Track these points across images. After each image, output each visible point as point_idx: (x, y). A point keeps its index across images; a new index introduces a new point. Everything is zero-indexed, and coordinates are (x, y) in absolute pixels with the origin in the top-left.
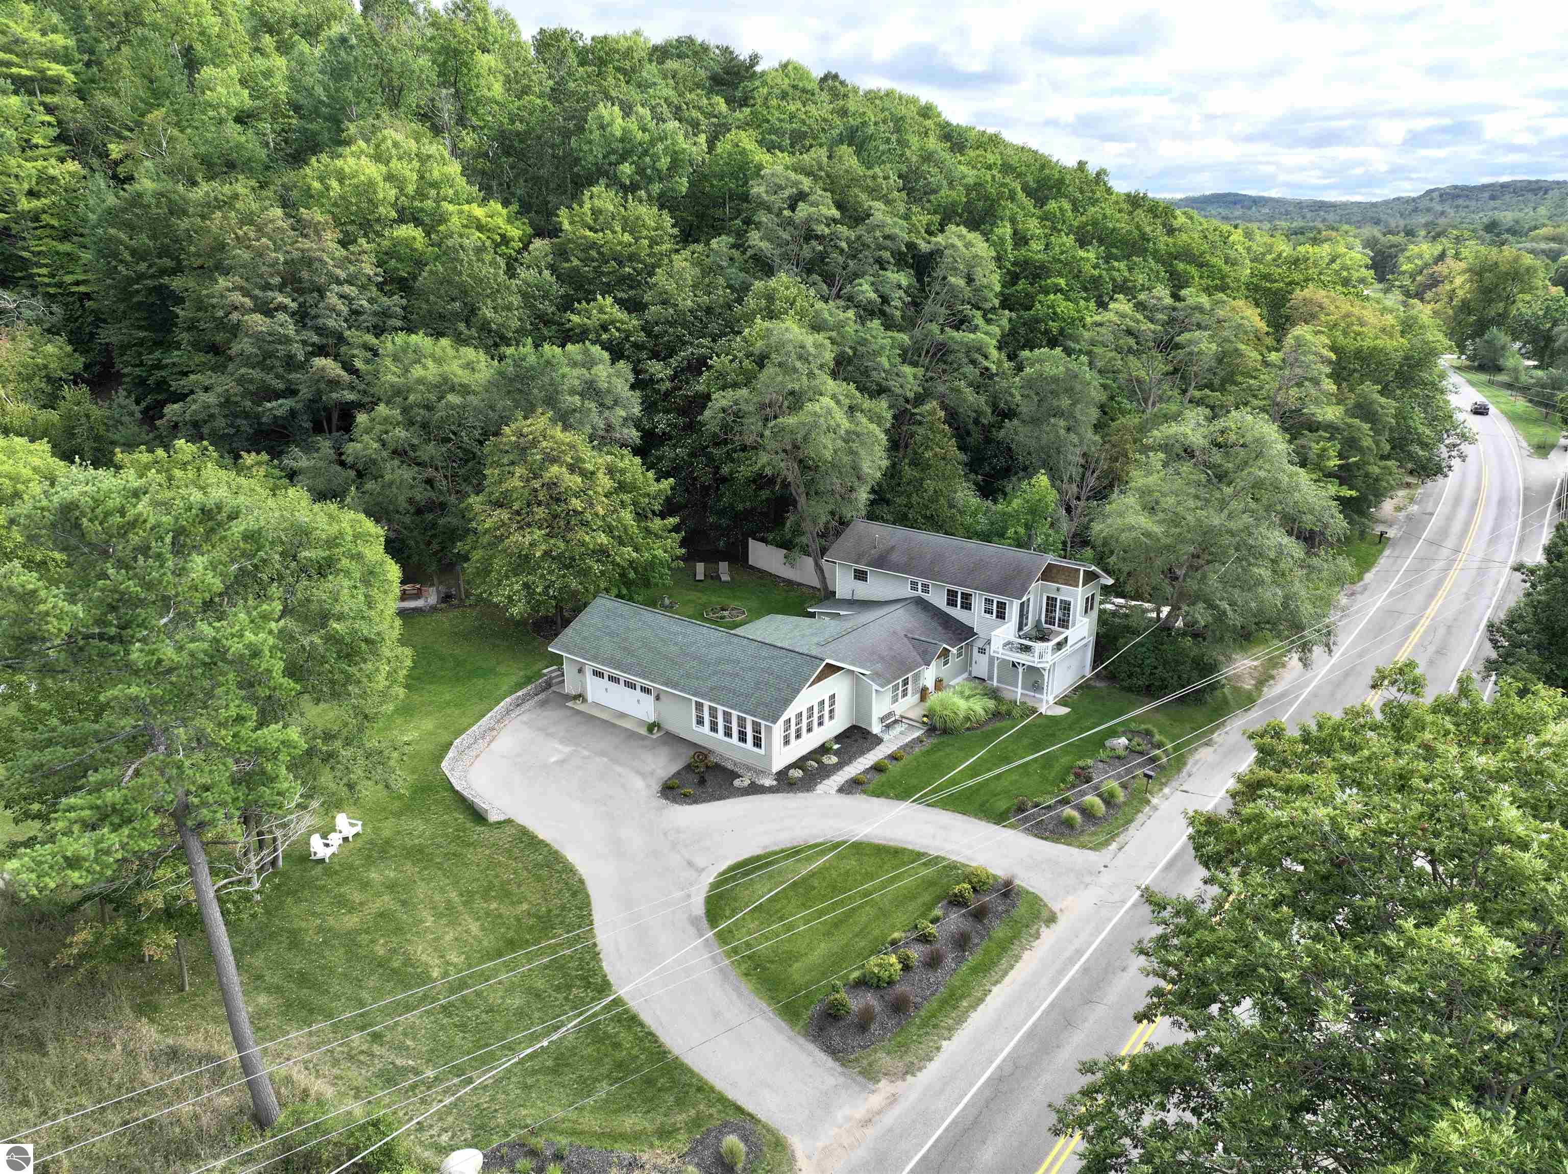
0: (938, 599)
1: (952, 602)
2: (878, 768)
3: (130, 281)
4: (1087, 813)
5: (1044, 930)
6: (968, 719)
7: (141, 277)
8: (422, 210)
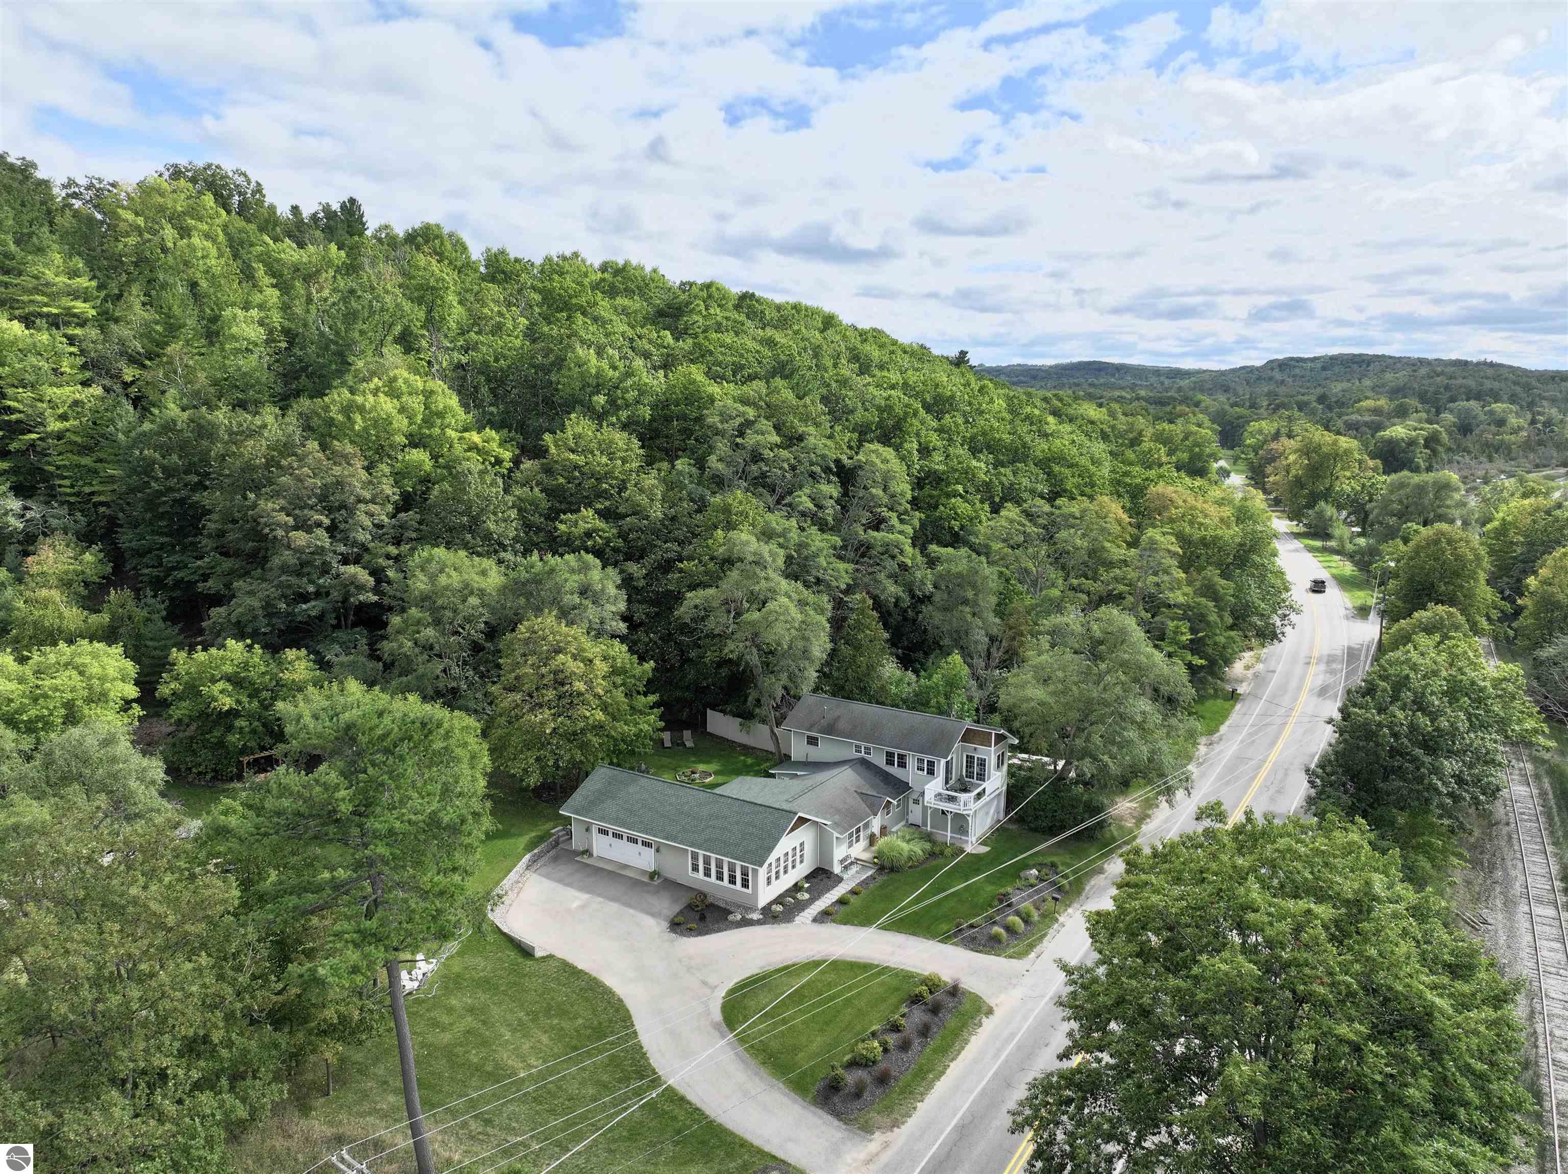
0: (880, 760)
1: (890, 762)
2: (842, 902)
3: (160, 494)
4: (1009, 929)
5: (984, 1020)
6: (910, 858)
7: (170, 489)
8: (430, 436)
